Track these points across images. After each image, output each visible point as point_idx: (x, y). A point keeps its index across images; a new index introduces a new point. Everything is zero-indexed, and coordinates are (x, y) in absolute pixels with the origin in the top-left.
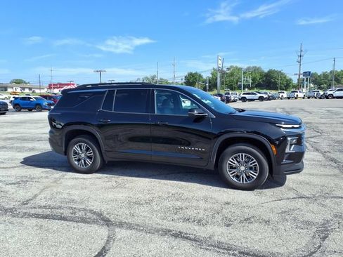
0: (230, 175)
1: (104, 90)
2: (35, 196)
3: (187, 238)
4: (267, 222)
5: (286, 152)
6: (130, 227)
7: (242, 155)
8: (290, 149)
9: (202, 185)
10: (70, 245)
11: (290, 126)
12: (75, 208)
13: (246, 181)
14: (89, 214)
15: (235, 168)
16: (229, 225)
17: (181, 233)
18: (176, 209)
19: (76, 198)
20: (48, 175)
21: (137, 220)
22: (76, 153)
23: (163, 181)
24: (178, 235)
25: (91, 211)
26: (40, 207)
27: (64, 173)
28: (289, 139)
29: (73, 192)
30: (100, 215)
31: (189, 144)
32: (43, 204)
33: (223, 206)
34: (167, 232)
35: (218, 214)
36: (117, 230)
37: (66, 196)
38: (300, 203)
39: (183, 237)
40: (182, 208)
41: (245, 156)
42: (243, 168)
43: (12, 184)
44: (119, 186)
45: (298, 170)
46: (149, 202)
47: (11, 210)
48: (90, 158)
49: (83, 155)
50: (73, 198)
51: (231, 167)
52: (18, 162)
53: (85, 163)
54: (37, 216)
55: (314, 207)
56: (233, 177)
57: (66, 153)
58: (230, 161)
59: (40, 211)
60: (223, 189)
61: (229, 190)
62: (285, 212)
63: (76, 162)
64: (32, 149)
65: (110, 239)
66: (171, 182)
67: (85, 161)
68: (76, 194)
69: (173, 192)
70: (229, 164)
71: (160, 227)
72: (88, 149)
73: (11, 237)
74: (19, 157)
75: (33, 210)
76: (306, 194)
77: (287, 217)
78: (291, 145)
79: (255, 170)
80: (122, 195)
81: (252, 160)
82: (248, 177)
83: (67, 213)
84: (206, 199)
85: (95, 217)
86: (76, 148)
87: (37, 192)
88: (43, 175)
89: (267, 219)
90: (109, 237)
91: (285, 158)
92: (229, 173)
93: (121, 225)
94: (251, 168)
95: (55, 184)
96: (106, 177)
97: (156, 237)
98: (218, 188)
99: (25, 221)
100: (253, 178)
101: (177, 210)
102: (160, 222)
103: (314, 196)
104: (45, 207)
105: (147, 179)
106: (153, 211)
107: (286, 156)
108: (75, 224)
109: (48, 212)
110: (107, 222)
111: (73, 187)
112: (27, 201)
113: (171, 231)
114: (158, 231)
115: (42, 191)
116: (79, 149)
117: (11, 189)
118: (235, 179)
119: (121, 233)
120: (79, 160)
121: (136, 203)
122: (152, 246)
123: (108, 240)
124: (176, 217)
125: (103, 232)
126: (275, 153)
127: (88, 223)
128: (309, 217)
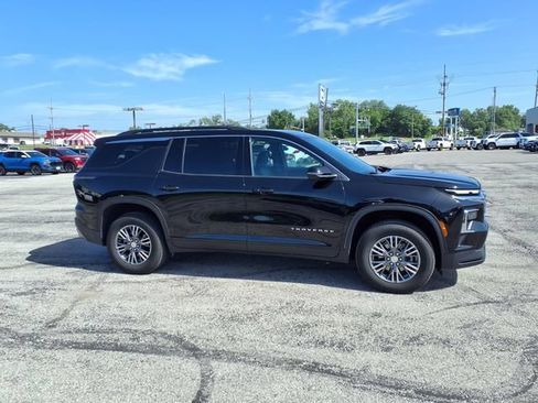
0: (375, 271)
1: (168, 138)
2: (66, 313)
3: (328, 372)
4: (446, 342)
5: (462, 232)
6: (232, 357)
7: (394, 239)
8: (467, 228)
9: (329, 288)
10: (144, 390)
11: (467, 192)
12: (136, 331)
13: (400, 279)
14: (160, 339)
15: (383, 259)
16: (388, 350)
17: (317, 364)
18: (299, 326)
19: (133, 314)
20: (78, 278)
21: (241, 347)
22: (122, 241)
23: (266, 283)
24: (313, 368)
25: (163, 334)
26: (78, 331)
27: (104, 274)
28: (466, 211)
29: (125, 304)
30: (179, 340)
31: (307, 222)
32: (81, 324)
33: (371, 319)
34: (294, 364)
35: (367, 331)
36: (214, 363)
37: (116, 311)
38: (487, 312)
39: (322, 371)
40: (308, 325)
41: (399, 240)
42: (394, 259)
43: (22, 294)
44: (197, 293)
45: (479, 260)
46: (253, 317)
47: (30, 337)
48: (146, 248)
49: (134, 245)
50: (128, 313)
51: (376, 258)
52: (22, 259)
53: (138, 257)
54: (77, 346)
55: (510, 316)
56: (380, 273)
57: (105, 241)
58: (375, 248)
59: (79, 337)
60: (363, 293)
61: (373, 293)
62: (469, 326)
63: (123, 257)
64: (40, 237)
65: (206, 379)
66: (280, 283)
67: (136, 254)
68: (132, 308)
69: (288, 299)
70: (374, 253)
71: (281, 356)
72: (141, 235)
73: (43, 382)
74: (22, 251)
75: (68, 335)
76: (493, 296)
77: (474, 334)
78: (469, 221)
79: (415, 261)
80: (206, 307)
81: (410, 246)
82: (404, 273)
83: (125, 339)
84: (342, 310)
85: (172, 343)
86: (122, 233)
87: (67, 306)
88: (70, 278)
89: (444, 338)
90: (203, 375)
91: (460, 242)
92: (374, 268)
93: (217, 355)
94: (408, 259)
95: (93, 293)
96: (175, 279)
97: (278, 372)
98: (356, 292)
99: (59, 354)
100: (411, 274)
101: (301, 328)
102: (279, 348)
103: (506, 299)
104: (86, 330)
105: (241, 281)
106: (263, 331)
107: (462, 238)
108: (142, 357)
109: (93, 338)
110: (194, 352)
111: (125, 296)
112: (54, 321)
113: (300, 362)
114: (279, 363)
115: (74, 304)
116: (127, 235)
117: (22, 302)
118: (382, 277)
119: (221, 368)
120: (127, 253)
121: (232, 319)
122: (277, 388)
123: (202, 381)
124: (302, 339)
125: (192, 367)
126: (446, 235)
127: (164, 353)
128: (507, 332)
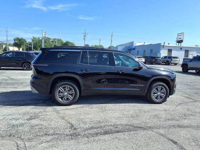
6: (156, 128)
13: (160, 99)
14: (125, 126)
31: (136, 83)
36: (154, 130)
41: (161, 87)
42: (159, 93)
48: (72, 95)
56: (155, 98)
57: (51, 93)
58: (154, 90)
63: (60, 99)
79: (164, 93)
81: (164, 89)
83: (112, 128)
90: (159, 134)
91: (174, 87)
92: (153, 96)
94: (162, 93)
104: (93, 128)
115: (64, 120)
116: (63, 90)
126: (172, 85)
127: (135, 130)
